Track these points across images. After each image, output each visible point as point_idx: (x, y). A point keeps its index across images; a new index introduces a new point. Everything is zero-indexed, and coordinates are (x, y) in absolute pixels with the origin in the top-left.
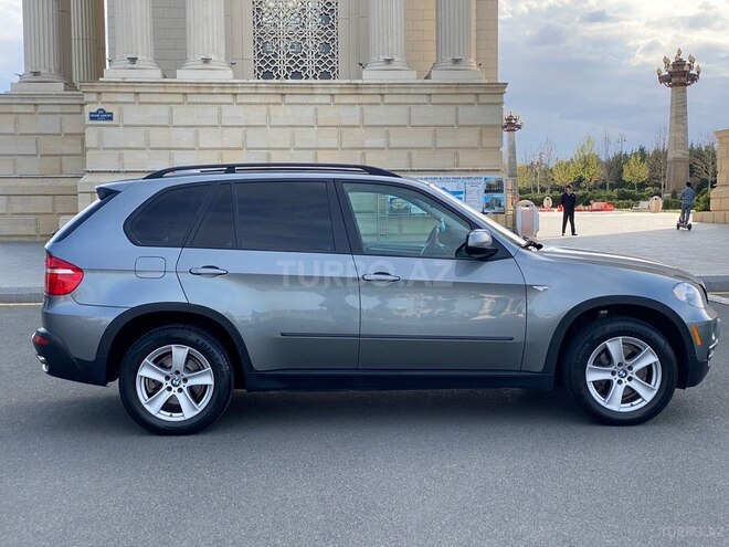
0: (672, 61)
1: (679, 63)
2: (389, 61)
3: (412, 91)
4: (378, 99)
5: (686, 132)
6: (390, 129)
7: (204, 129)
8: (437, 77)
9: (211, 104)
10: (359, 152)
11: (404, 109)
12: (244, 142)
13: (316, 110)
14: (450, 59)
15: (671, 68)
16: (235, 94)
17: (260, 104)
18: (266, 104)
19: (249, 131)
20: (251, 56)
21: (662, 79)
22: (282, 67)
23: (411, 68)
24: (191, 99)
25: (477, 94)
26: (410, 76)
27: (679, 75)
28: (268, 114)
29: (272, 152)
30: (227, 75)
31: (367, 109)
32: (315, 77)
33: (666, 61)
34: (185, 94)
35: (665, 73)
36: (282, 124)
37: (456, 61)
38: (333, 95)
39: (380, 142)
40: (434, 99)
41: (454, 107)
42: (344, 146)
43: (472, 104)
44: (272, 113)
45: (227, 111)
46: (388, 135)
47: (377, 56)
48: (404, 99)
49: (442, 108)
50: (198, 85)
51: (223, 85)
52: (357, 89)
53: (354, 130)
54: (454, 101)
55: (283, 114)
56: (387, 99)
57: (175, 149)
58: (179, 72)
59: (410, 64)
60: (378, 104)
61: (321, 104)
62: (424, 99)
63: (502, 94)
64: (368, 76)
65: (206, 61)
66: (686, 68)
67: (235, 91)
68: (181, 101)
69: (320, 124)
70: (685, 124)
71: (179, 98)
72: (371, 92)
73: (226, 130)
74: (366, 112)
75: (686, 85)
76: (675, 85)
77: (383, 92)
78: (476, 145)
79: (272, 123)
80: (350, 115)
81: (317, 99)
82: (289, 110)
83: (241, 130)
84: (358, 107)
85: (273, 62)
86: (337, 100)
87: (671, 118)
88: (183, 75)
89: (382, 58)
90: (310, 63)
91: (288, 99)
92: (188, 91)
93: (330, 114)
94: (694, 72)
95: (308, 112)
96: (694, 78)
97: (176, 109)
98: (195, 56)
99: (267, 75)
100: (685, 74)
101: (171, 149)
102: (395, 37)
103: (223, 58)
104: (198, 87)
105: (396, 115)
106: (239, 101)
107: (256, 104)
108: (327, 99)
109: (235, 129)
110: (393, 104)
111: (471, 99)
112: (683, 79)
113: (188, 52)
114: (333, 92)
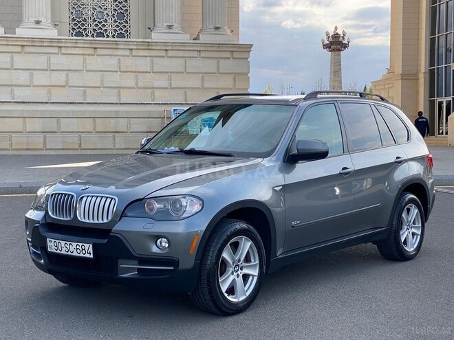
0: (332, 34)
1: (336, 36)
2: (170, 27)
3: (187, 48)
4: (163, 53)
5: (340, 82)
6: (172, 75)
7: (38, 72)
8: (204, 38)
9: (42, 53)
10: (150, 90)
11: (181, 61)
12: (67, 82)
13: (119, 59)
14: (213, 27)
15: (331, 39)
16: (60, 47)
17: (79, 55)
18: (83, 55)
19: (70, 73)
20: (67, 20)
21: (325, 46)
22: (90, 29)
23: (185, 32)
24: (27, 49)
25: (232, 52)
26: (185, 38)
27: (336, 44)
28: (85, 62)
29: (87, 89)
30: (53, 33)
31: (156, 60)
32: (113, 37)
33: (327, 34)
34: (23, 46)
35: (326, 42)
36: (94, 69)
37: (217, 28)
38: (131, 49)
39: (165, 84)
40: (203, 54)
41: (215, 61)
42: (139, 85)
43: (228, 58)
44: (88, 61)
45: (54, 59)
46: (170, 79)
47: (162, 23)
48: (181, 54)
49: (209, 61)
50: (33, 39)
51: (51, 40)
52: (149, 46)
53: (145, 75)
54: (217, 56)
55: (95, 62)
56: (170, 53)
57: (15, 86)
58: (17, 30)
59: (184, 29)
60: (163, 57)
61: (123, 56)
62: (196, 54)
63: (249, 52)
64: (156, 37)
65: (38, 22)
66: (341, 39)
67: (60, 45)
68: (20, 51)
69: (122, 70)
70: (340, 77)
71: (19, 49)
72: (159, 48)
73: (53, 73)
74: (154, 62)
75: (340, 50)
76: (333, 50)
77: (167, 48)
78: (231, 87)
79: (88, 69)
80: (143, 64)
81: (120, 52)
82: (99, 59)
83: (65, 73)
84: (149, 59)
85: (83, 25)
86: (134, 53)
87: (331, 72)
88: (20, 32)
89: (165, 24)
90: (110, 26)
91: (99, 52)
92: (25, 44)
93: (129, 63)
94: (345, 42)
95: (114, 61)
96: (346, 46)
97: (16, 57)
98: (29, 19)
99: (79, 34)
100: (340, 43)
101: (12, 86)
102: (174, 10)
103: (49, 21)
104: (32, 41)
105: (177, 64)
106: (63, 52)
107: (76, 54)
108: (128, 53)
109: (60, 72)
110: (174, 57)
111: (228, 55)
112: (339, 47)
113: (24, 16)
114: (131, 47)
